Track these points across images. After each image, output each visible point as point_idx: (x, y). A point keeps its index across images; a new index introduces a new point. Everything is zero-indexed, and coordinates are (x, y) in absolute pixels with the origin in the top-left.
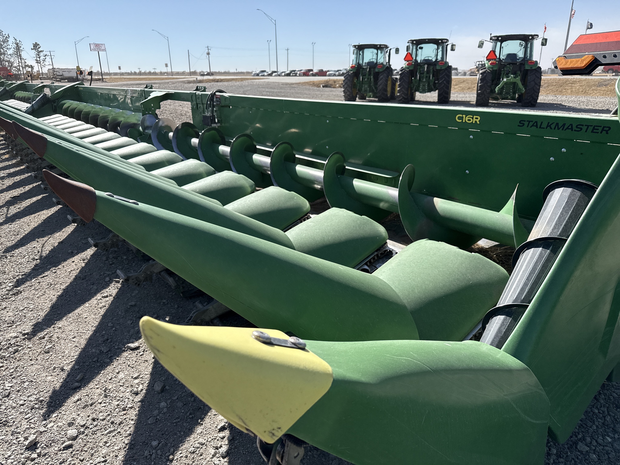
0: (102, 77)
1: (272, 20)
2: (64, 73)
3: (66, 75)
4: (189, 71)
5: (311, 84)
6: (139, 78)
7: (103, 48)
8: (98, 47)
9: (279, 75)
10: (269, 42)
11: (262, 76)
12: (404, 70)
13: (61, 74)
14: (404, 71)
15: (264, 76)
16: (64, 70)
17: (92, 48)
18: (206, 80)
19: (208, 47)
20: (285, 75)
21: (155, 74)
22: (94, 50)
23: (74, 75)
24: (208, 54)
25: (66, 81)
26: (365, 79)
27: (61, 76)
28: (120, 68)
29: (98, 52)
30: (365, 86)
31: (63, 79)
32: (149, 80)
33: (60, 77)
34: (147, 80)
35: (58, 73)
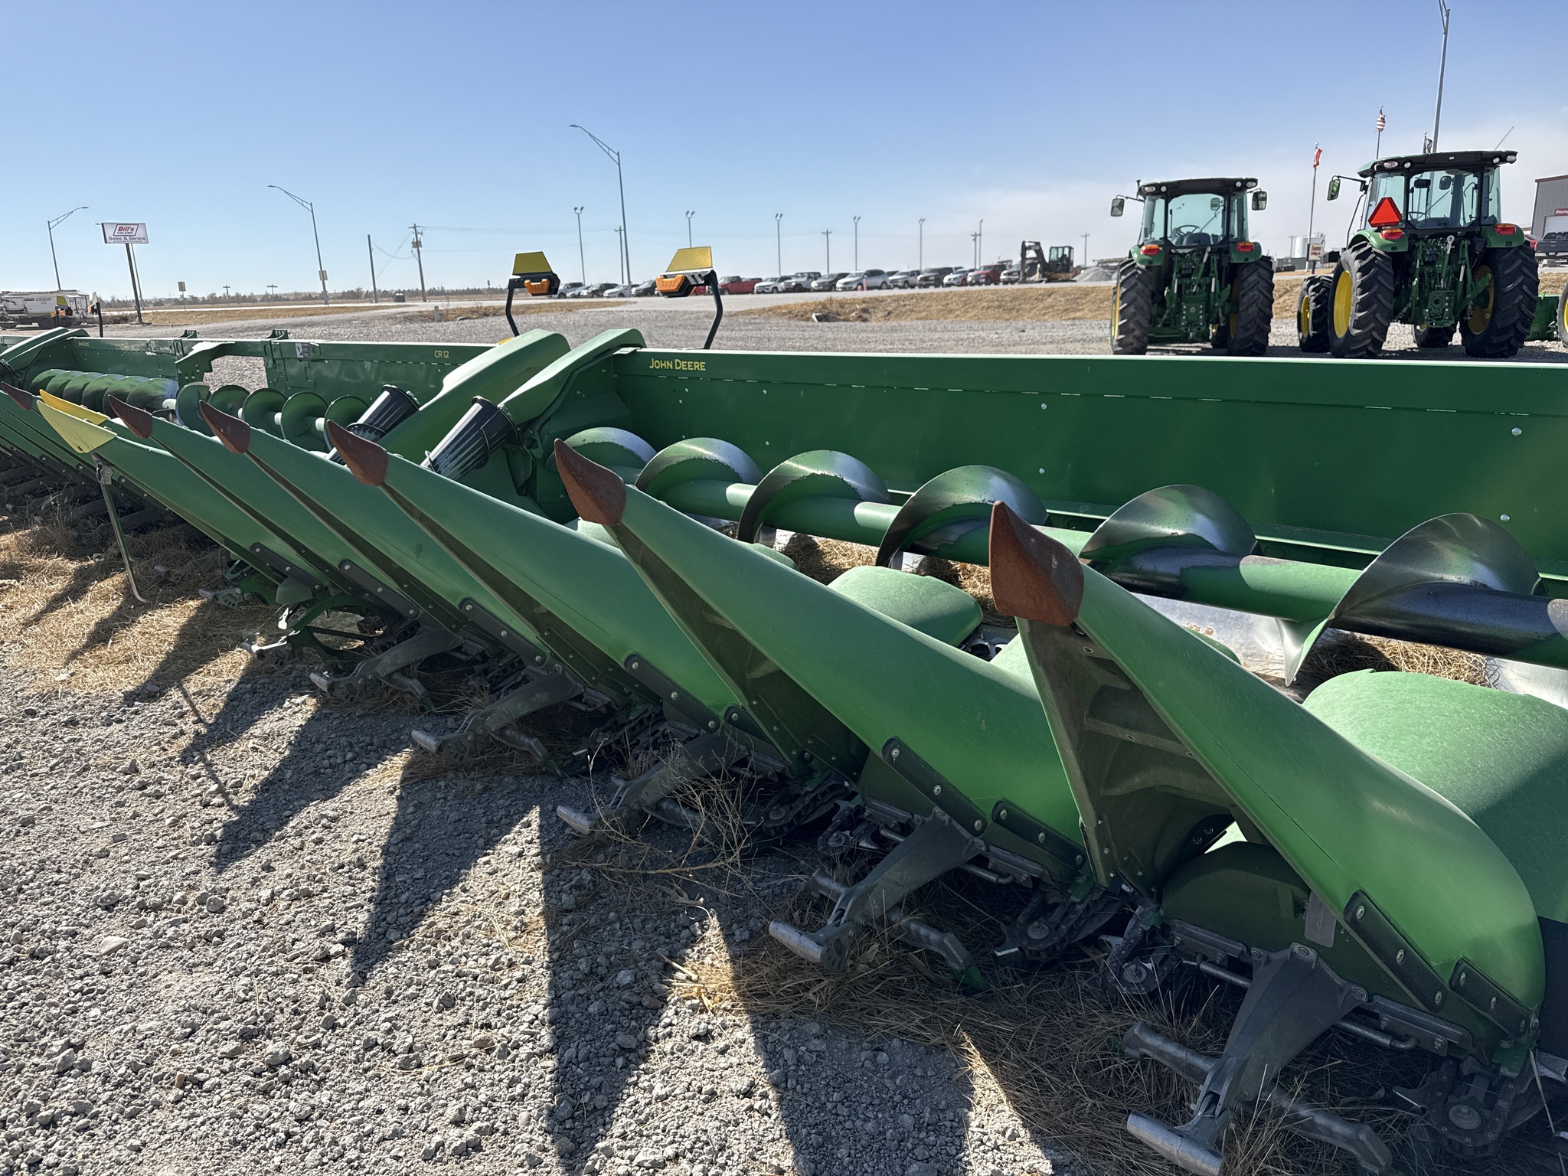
0: (136, 311)
1: (611, 153)
2: (28, 304)
3: (35, 308)
4: (371, 289)
5: (784, 314)
6: (243, 312)
7: (140, 233)
8: (127, 234)
9: (621, 295)
10: (578, 211)
11: (574, 296)
12: (1372, 256)
13: (19, 307)
14: (1375, 258)
15: (579, 296)
16: (28, 297)
17: (110, 233)
18: (454, 310)
19: (415, 228)
20: (639, 295)
21: (277, 299)
22: (116, 240)
23: (50, 308)
24: (417, 244)
25: (35, 325)
26: (1190, 286)
27: (21, 312)
28: (182, 286)
29: (127, 245)
30: (1188, 309)
31: (26, 320)
32: (273, 317)
33: (16, 316)
34: (267, 317)
35: (11, 306)
